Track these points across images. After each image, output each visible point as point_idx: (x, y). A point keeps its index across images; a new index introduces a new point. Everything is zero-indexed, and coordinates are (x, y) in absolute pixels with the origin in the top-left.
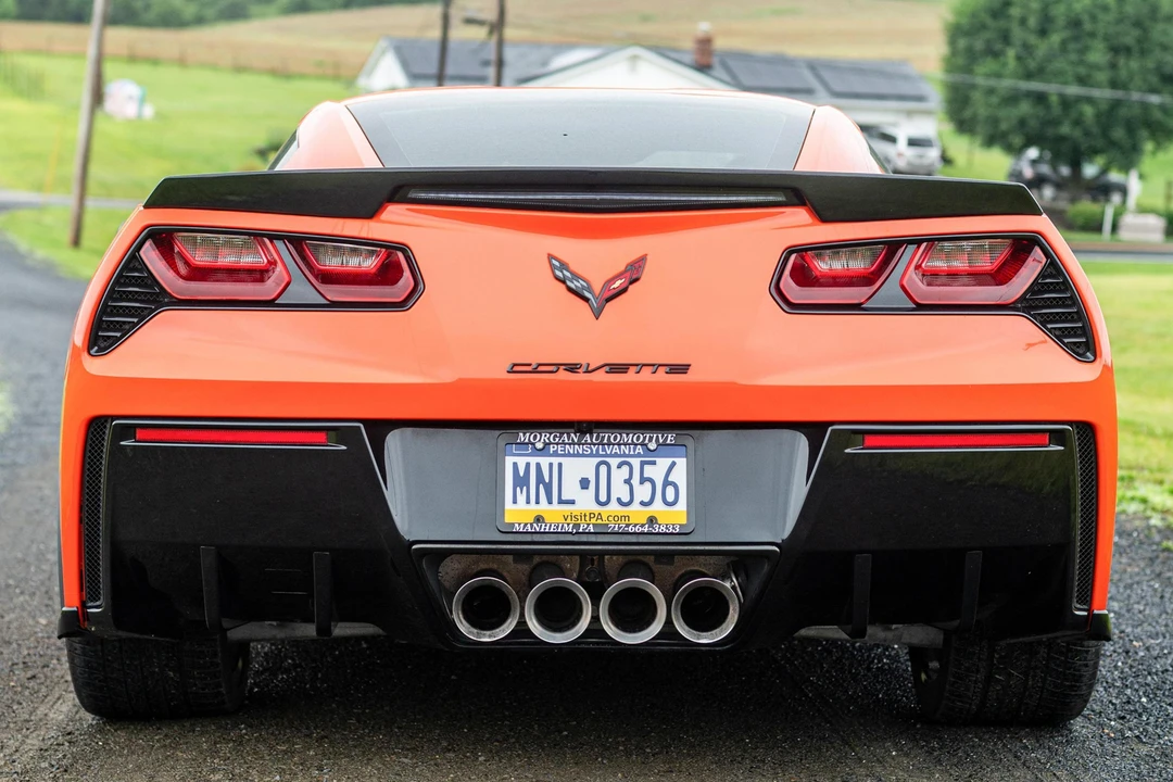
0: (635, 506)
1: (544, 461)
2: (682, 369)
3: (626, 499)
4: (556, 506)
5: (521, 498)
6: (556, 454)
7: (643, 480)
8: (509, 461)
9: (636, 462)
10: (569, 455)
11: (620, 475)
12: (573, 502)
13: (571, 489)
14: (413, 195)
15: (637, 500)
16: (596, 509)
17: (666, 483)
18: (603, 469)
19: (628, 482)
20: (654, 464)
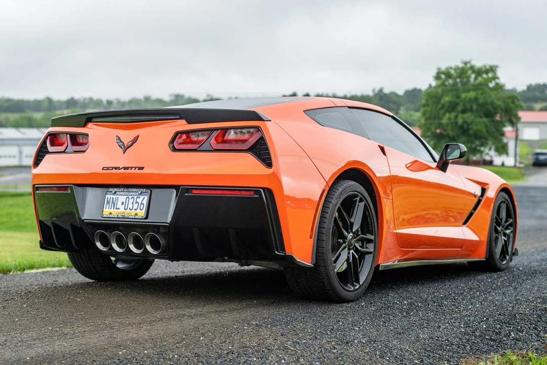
0: (133, 210)
1: (114, 196)
2: (141, 168)
3: (131, 208)
4: (115, 210)
5: (107, 207)
6: (118, 195)
7: (136, 202)
8: (107, 196)
9: (135, 197)
10: (121, 195)
11: (131, 201)
12: (119, 209)
13: (119, 205)
14: (94, 120)
15: (134, 209)
16: (124, 211)
17: (142, 203)
18: (128, 199)
19: (132, 203)
20: (139, 198)
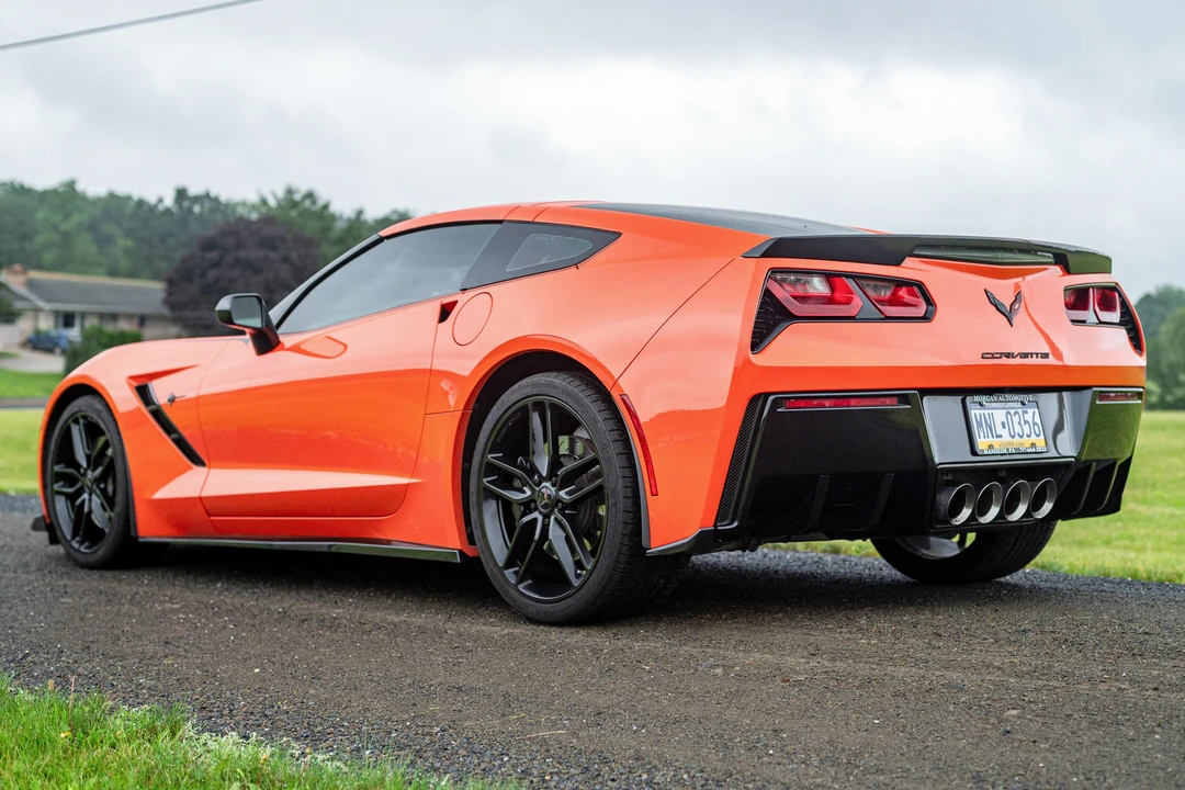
0: (1025, 437)
1: (986, 412)
3: (1021, 433)
5: (982, 434)
6: (989, 408)
7: (1025, 422)
8: (973, 412)
9: (1020, 412)
10: (995, 409)
11: (1015, 419)
13: (999, 429)
15: (1025, 433)
16: (1011, 439)
17: (1034, 424)
18: (1009, 416)
19: (1020, 423)
20: (1027, 412)
